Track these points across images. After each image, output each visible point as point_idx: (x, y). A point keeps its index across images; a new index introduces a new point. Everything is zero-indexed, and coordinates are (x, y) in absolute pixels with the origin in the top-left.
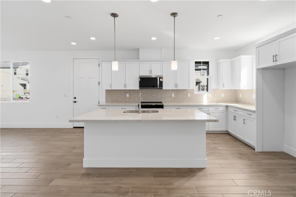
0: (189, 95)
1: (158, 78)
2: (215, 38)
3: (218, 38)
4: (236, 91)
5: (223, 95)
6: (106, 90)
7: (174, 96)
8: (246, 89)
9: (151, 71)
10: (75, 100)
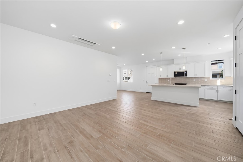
0: (206, 80)
1: (184, 72)
6: (159, 78)
7: (195, 81)
9: (180, 69)
10: (147, 82)
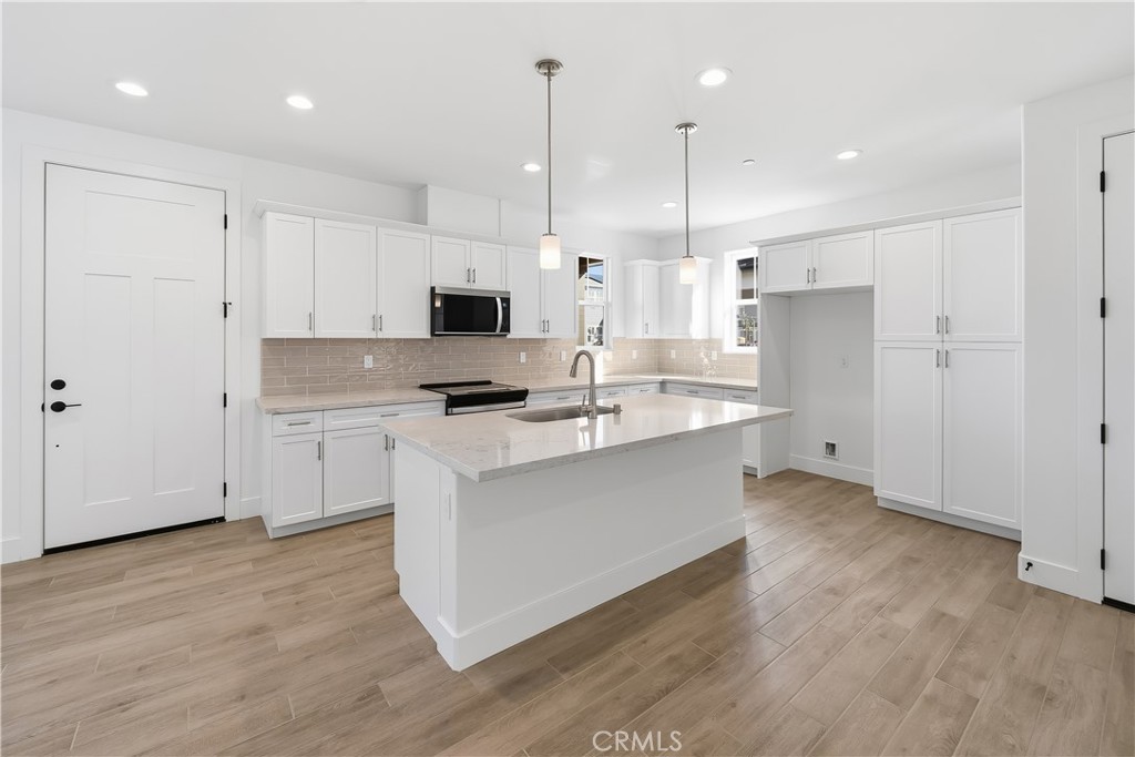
1: (499, 301)
2: (666, 205)
3: (674, 205)
4: (659, 344)
5: (635, 354)
6: (267, 343)
7: (524, 361)
8: (700, 337)
9: (471, 274)
10: (56, 397)
